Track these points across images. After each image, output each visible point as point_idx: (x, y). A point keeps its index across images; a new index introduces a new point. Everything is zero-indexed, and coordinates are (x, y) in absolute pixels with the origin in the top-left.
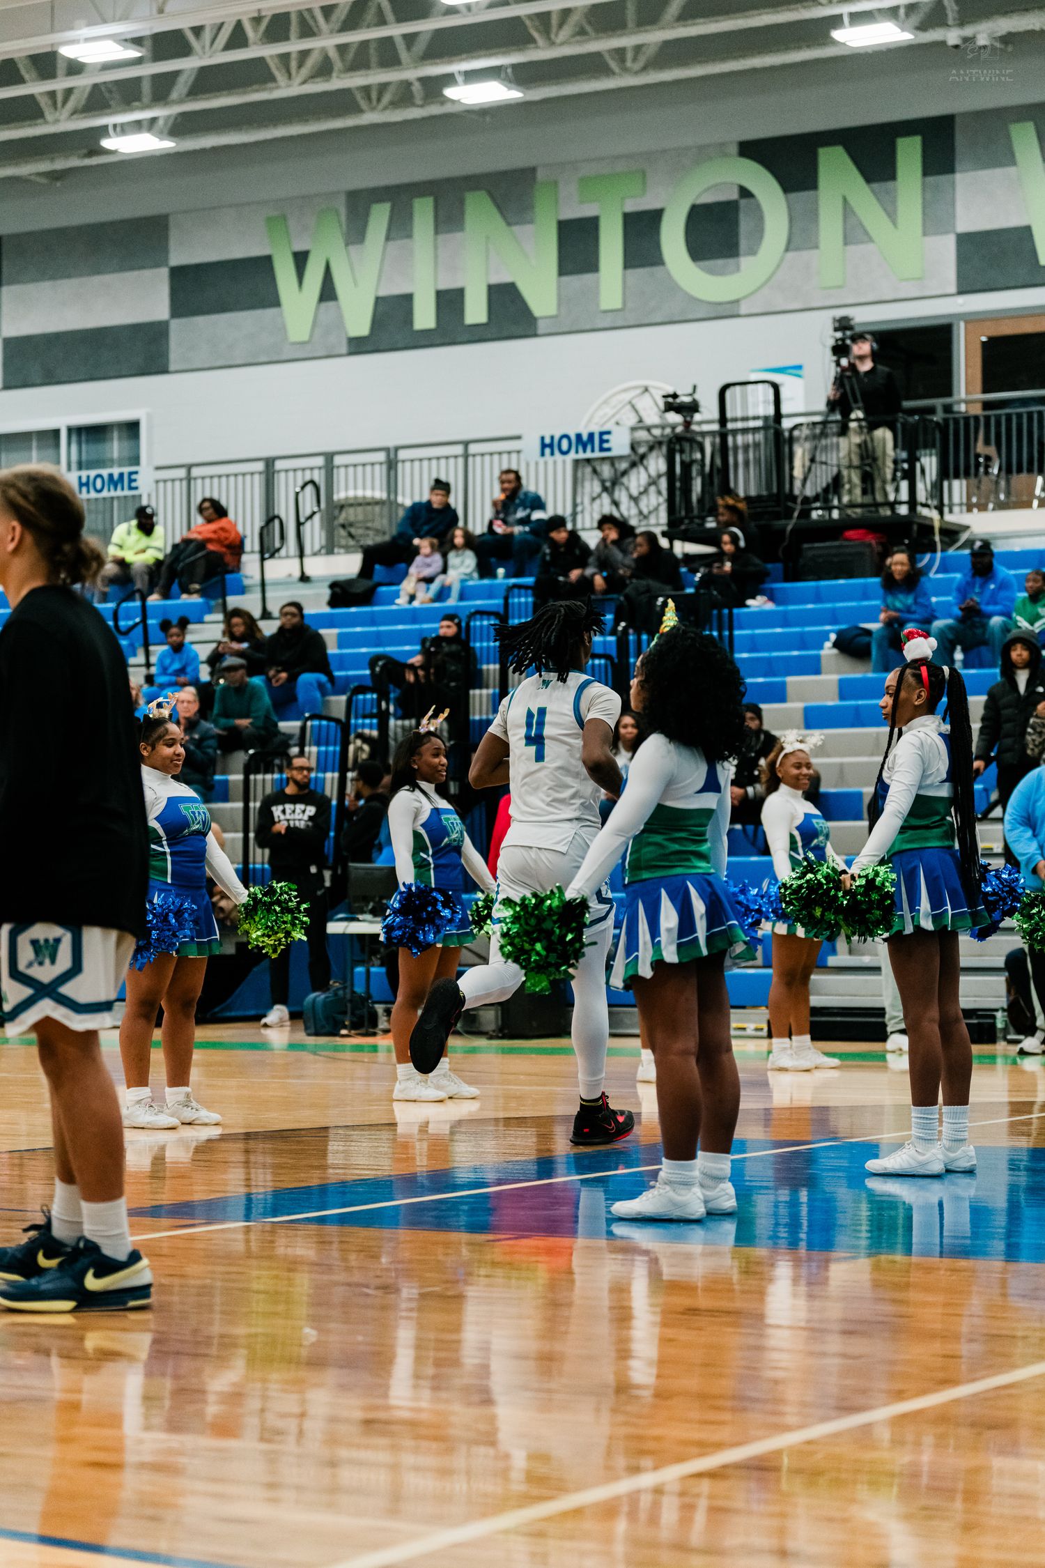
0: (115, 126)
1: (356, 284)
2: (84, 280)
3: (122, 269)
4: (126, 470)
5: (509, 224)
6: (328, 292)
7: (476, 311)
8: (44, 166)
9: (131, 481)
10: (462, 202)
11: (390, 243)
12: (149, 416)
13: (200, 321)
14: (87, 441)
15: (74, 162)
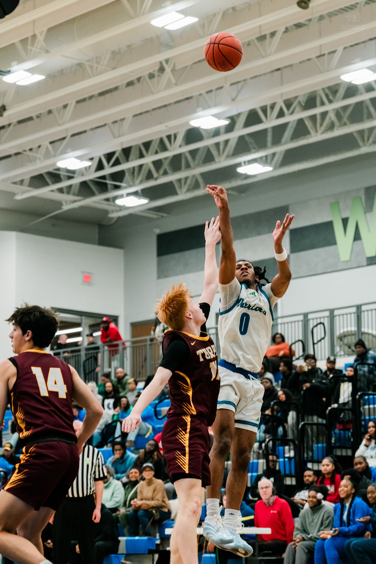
0: (245, 162)
1: (369, 231)
6: (357, 237)
13: (303, 254)
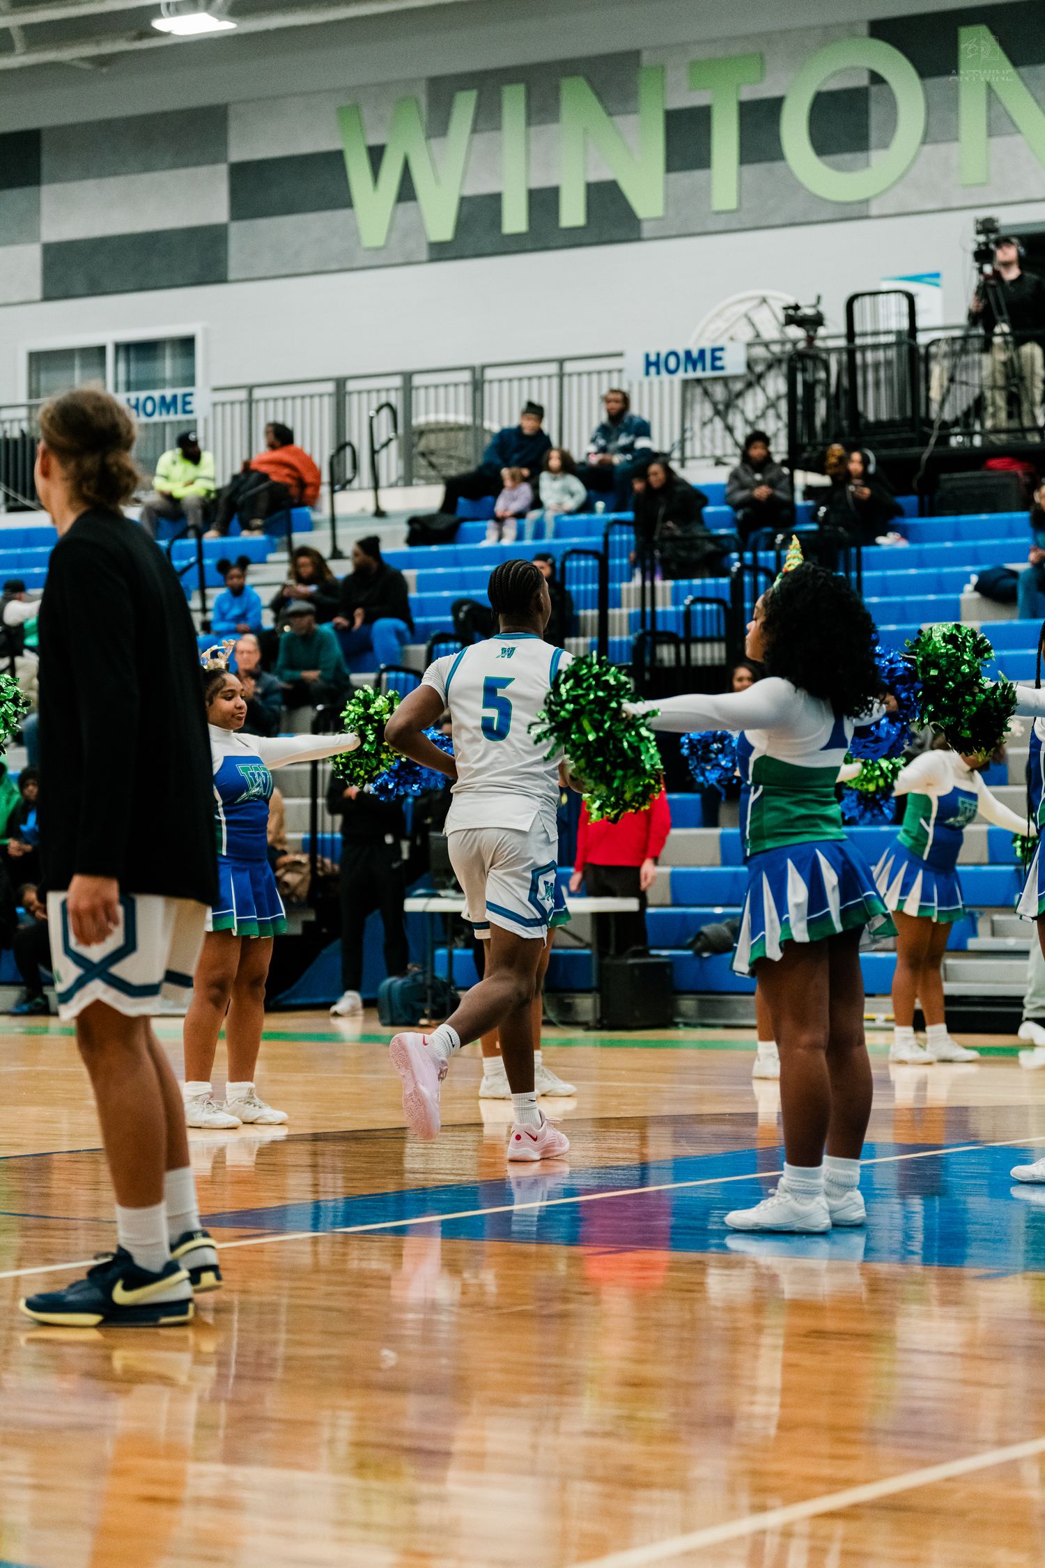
0: (168, 5)
1: (437, 181)
2: (132, 177)
3: (174, 166)
4: (180, 391)
5: (610, 114)
6: (406, 192)
7: (573, 213)
8: (89, 50)
9: (185, 403)
10: (557, 90)
11: (477, 137)
12: (206, 331)
13: (262, 224)
14: (138, 360)
15: (122, 46)
